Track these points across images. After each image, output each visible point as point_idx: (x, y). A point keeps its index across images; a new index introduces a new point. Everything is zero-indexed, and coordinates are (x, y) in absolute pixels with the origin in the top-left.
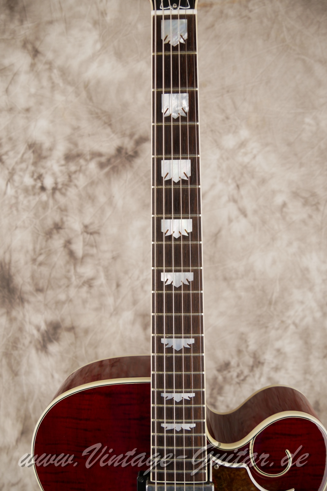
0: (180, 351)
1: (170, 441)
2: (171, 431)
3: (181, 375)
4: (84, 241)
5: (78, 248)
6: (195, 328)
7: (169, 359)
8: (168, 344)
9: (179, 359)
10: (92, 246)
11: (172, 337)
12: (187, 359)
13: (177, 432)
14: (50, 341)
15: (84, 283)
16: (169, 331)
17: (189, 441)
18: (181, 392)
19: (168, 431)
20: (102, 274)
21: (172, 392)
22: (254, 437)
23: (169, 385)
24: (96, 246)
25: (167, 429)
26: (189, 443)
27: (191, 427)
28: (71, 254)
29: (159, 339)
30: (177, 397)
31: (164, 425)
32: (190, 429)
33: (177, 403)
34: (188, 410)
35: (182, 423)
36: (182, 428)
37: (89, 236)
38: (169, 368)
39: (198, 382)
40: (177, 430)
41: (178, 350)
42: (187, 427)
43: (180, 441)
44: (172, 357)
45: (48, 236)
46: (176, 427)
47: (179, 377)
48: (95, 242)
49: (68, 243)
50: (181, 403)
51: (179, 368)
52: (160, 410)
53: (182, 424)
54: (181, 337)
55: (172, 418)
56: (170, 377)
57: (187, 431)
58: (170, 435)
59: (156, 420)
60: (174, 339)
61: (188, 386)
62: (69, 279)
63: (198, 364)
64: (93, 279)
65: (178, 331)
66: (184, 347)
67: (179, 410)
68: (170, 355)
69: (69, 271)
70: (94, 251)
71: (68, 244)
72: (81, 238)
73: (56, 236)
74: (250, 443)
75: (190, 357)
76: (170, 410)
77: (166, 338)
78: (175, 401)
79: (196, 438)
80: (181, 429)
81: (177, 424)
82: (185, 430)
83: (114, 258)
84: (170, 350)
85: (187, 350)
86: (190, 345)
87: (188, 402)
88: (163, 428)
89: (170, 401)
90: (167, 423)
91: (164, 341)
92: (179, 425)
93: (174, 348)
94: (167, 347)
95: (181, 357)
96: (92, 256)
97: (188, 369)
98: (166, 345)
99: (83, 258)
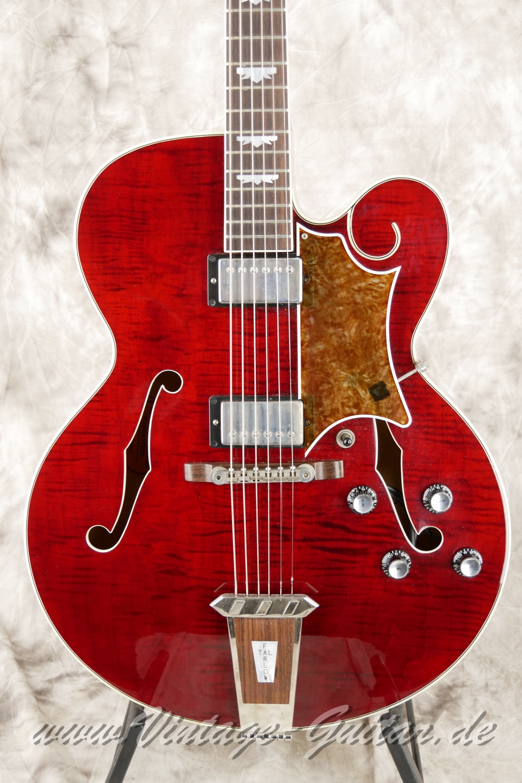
0: (260, 84)
1: (247, 198)
2: (249, 185)
3: (260, 113)
4: (111, 61)
5: (102, 72)
6: (277, 55)
7: (247, 94)
8: (245, 75)
9: (258, 93)
10: (126, 69)
11: (249, 66)
12: (268, 93)
13: (256, 186)
14: (54, 233)
15: (112, 135)
16: (246, 58)
17: (270, 197)
18: (261, 135)
19: (245, 185)
20: (143, 119)
21: (249, 135)
22: (352, 207)
23: (247, 126)
24: (132, 70)
25: (244, 182)
26: (270, 200)
27: (273, 180)
28: (90, 82)
29: (234, 69)
30: (256, 141)
31: (239, 177)
32: (271, 182)
33: (255, 149)
34: (269, 157)
35: (261, 174)
36: (262, 180)
37: (120, 49)
38: (247, 105)
39: (281, 122)
40: (256, 183)
41: (257, 82)
42: (268, 179)
43: (259, 197)
44: (249, 91)
45: (50, 49)
46: (254, 179)
47: (258, 116)
48: (131, 62)
49: (84, 62)
50: (260, 148)
51: (258, 105)
52: (236, 158)
53: (262, 176)
54: (260, 66)
55: (250, 168)
56: (247, 116)
57: (268, 185)
58: (248, 189)
59: (231, 171)
60: (252, 69)
61: (269, 126)
62: (85, 127)
63: (280, 99)
64: (126, 127)
65: (257, 58)
66: (264, 78)
67: (258, 158)
68: (247, 88)
69: (85, 114)
70: (129, 78)
71: (83, 65)
72: (107, 54)
73: (62, 51)
74: (347, 214)
75: (271, 90)
76: (247, 158)
77: (243, 66)
78: (254, 146)
79: (279, 193)
80: (261, 182)
81: (255, 176)
82: (266, 183)
83: (164, 91)
84: (247, 82)
85: (267, 82)
86: (271, 76)
87: (269, 147)
88: (239, 181)
89: (248, 147)
90: (244, 174)
91: (240, 71)
92: (259, 176)
93: (252, 79)
94: (243, 78)
95: (260, 90)
96: (126, 86)
97: (268, 105)
98: (243, 76)
99: (109, 90)
